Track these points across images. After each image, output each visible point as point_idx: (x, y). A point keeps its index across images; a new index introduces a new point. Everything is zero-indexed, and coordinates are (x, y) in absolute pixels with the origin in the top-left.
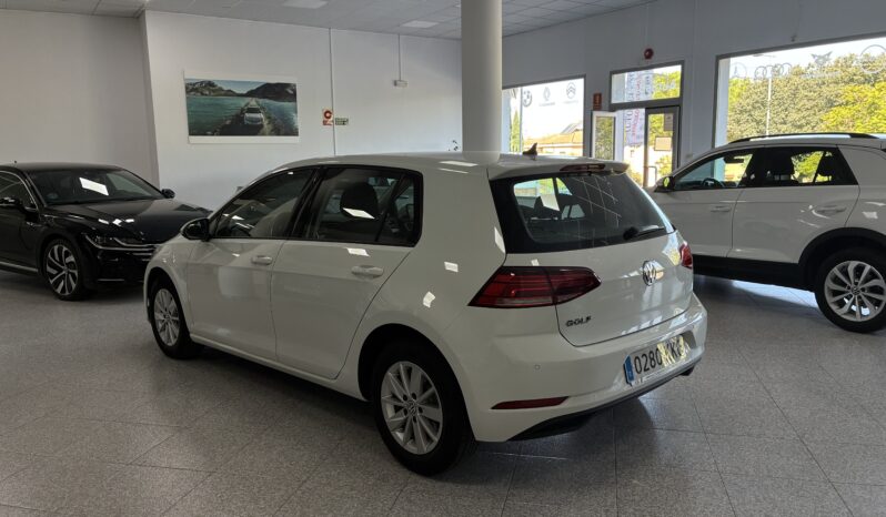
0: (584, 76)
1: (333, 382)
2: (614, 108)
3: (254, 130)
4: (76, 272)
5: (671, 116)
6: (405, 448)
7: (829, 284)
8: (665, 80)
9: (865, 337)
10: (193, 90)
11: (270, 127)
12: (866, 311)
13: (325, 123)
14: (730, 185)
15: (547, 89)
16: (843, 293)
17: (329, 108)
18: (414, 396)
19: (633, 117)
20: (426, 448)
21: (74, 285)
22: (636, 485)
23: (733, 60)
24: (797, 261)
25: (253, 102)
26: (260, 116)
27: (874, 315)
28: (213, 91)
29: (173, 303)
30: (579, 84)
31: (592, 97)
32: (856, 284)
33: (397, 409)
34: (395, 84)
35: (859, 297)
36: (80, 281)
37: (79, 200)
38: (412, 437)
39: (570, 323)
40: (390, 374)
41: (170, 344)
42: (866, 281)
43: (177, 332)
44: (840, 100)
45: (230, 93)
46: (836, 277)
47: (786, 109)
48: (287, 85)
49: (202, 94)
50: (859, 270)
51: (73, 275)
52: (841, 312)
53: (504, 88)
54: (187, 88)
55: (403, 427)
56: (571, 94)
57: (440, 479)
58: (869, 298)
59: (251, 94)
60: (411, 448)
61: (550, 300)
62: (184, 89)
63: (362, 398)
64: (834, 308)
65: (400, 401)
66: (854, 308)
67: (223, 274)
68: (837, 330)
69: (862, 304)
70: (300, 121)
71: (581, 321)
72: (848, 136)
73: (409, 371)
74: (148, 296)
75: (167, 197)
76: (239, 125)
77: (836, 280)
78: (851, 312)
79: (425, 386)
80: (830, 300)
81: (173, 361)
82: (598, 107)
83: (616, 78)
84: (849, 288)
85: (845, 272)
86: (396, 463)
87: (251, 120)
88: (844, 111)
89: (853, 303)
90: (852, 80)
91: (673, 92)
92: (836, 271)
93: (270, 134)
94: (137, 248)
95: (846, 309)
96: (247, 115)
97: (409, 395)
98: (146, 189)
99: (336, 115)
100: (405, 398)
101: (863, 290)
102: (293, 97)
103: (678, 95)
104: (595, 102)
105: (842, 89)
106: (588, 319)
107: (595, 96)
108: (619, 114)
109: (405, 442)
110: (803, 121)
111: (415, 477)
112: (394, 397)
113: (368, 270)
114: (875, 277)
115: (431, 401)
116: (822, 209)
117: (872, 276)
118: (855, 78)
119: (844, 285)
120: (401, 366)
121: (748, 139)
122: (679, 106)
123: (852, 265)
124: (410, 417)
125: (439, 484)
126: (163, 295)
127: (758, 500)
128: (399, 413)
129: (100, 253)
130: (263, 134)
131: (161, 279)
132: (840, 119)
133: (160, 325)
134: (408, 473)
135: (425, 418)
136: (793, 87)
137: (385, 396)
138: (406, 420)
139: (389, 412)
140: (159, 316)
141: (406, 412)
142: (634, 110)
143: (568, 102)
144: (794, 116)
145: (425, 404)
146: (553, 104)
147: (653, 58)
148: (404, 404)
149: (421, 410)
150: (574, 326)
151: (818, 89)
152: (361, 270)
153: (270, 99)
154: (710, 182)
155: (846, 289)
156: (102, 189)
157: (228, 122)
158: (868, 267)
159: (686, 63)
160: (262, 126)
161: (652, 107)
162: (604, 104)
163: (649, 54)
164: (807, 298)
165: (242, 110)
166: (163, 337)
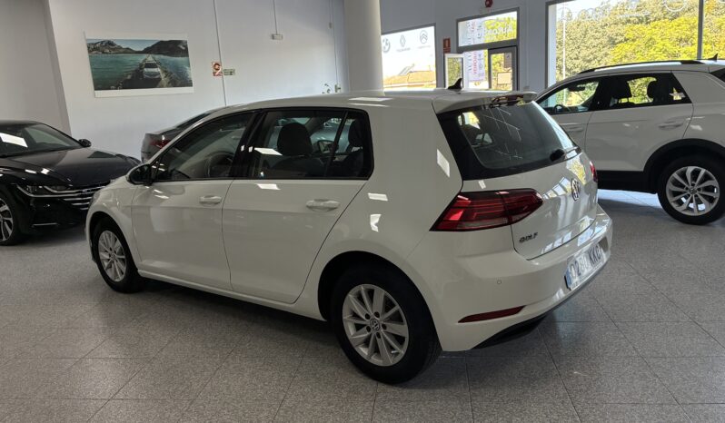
0: (434, 25)
1: (290, 306)
2: (461, 50)
3: (153, 83)
4: (11, 220)
5: (510, 54)
6: (371, 361)
7: (670, 187)
8: (503, 25)
9: (702, 228)
10: (95, 49)
11: (167, 80)
12: (702, 207)
13: (214, 73)
14: (573, 110)
15: (403, 37)
16: (681, 193)
17: (218, 61)
18: (377, 314)
19: (472, 57)
20: (392, 361)
21: (10, 232)
22: (577, 376)
23: (559, 6)
24: (642, 170)
25: (150, 58)
26: (157, 70)
27: (709, 210)
28: (114, 49)
29: (118, 243)
30: (430, 31)
31: (442, 43)
32: (693, 185)
33: (358, 327)
34: (273, 37)
35: (696, 196)
36: (16, 227)
37: (6, 154)
38: (376, 350)
39: (523, 240)
40: (351, 296)
41: (117, 280)
42: (702, 182)
43: (124, 269)
44: (620, 38)
45: (128, 51)
46: (676, 180)
47: (579, 47)
48: (179, 42)
49: (103, 52)
50: (695, 174)
51: (9, 222)
52: (680, 209)
53: (383, 34)
54: (89, 48)
55: (366, 343)
56: (424, 40)
57: (406, 387)
58: (704, 196)
59: (147, 51)
60: (375, 360)
61: (506, 221)
62: (86, 48)
63: (323, 320)
64: (675, 206)
65: (363, 320)
66: (692, 205)
67: (155, 213)
68: (677, 224)
69: (699, 202)
70: (193, 73)
71: (530, 237)
72: (680, 63)
73: (371, 293)
74: (92, 238)
75: (85, 147)
76: (139, 80)
77: (676, 183)
78: (689, 209)
79: (388, 305)
80: (671, 199)
81: (121, 295)
82: (447, 50)
83: (461, 24)
84: (687, 189)
85: (683, 176)
86: (360, 375)
87: (149, 74)
88: (627, 46)
89: (691, 201)
90: (629, 21)
91: (511, 34)
92: (675, 175)
93: (168, 86)
94: (69, 194)
95: (684, 207)
96: (145, 70)
97: (372, 314)
98: (64, 140)
99: (223, 67)
100: (368, 317)
101: (699, 189)
102: (185, 53)
103: (515, 37)
104: (444, 46)
105: (622, 29)
106: (535, 234)
107: (444, 41)
108: (465, 55)
109: (370, 356)
110: (591, 57)
111: (382, 387)
112: (355, 315)
113: (322, 204)
114: (710, 178)
115: (396, 318)
116: (662, 125)
117: (706, 178)
118: (632, 19)
119: (682, 186)
120: (362, 288)
121: (593, 70)
122: (517, 46)
123: (690, 169)
124: (374, 333)
125: (406, 391)
126: (106, 237)
127: (684, 380)
128: (361, 331)
129: (32, 201)
130: (162, 87)
131: (104, 222)
132: (624, 53)
133: (106, 264)
134: (374, 383)
135: (388, 333)
136: (584, 29)
137: (346, 316)
138: (369, 337)
139: (350, 330)
140: (104, 256)
141: (369, 329)
142: (473, 52)
143: (421, 48)
144: (584, 52)
145: (388, 321)
146: (409, 49)
147: (493, 6)
148: (367, 322)
149: (384, 327)
150: (526, 242)
151: (601, 30)
152: (315, 204)
153: (164, 54)
154: (559, 108)
155: (684, 190)
156: (21, 142)
157: (129, 77)
158: (703, 171)
159: (521, 11)
160: (160, 79)
161: (493, 48)
162: (453, 47)
163: (489, 2)
164: (652, 200)
165: (141, 65)
166: (110, 274)
